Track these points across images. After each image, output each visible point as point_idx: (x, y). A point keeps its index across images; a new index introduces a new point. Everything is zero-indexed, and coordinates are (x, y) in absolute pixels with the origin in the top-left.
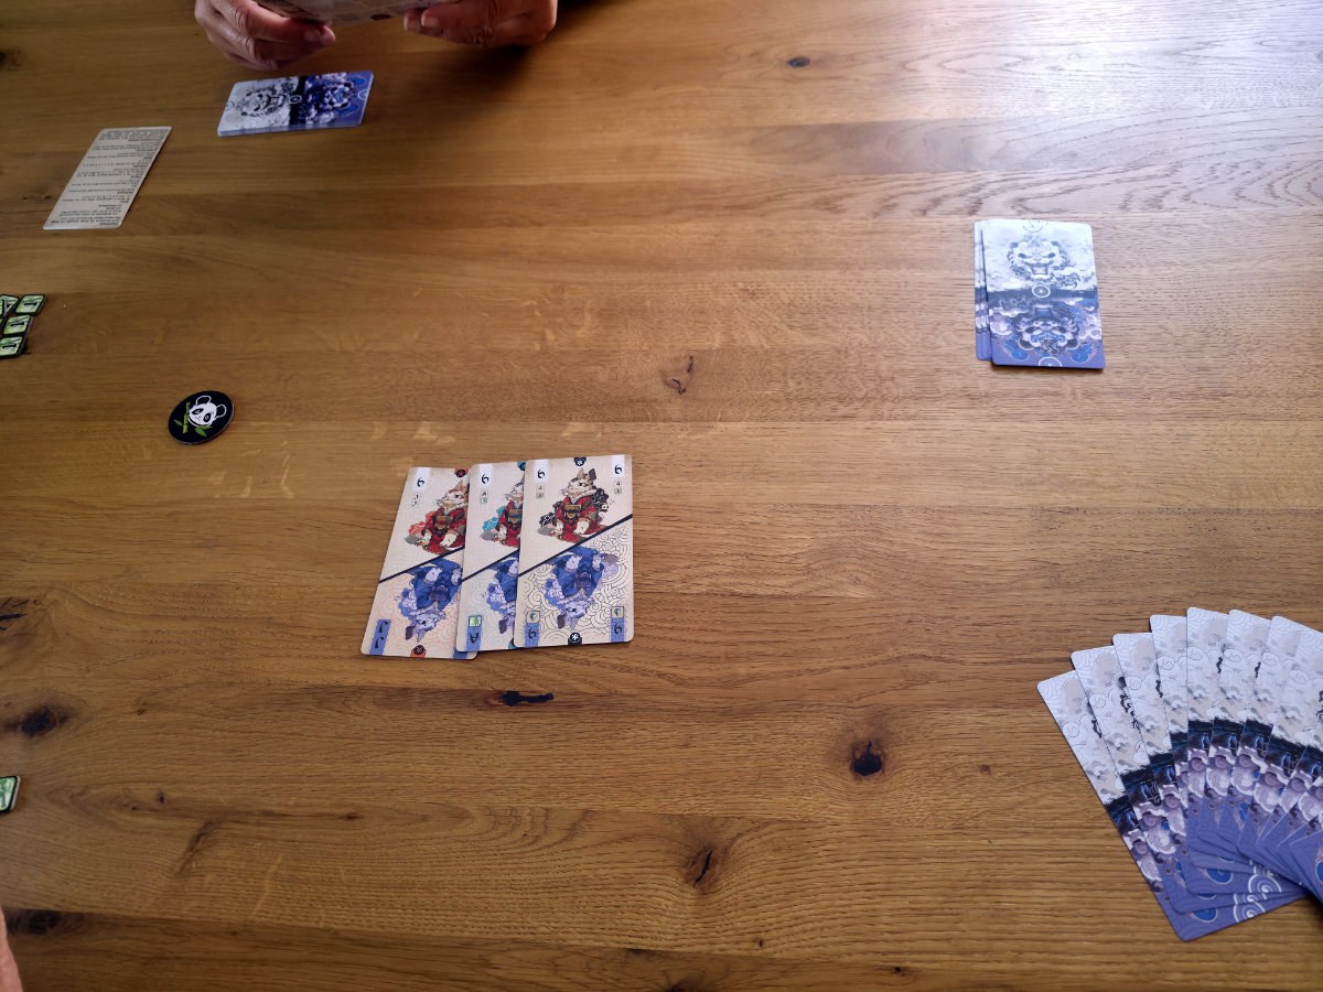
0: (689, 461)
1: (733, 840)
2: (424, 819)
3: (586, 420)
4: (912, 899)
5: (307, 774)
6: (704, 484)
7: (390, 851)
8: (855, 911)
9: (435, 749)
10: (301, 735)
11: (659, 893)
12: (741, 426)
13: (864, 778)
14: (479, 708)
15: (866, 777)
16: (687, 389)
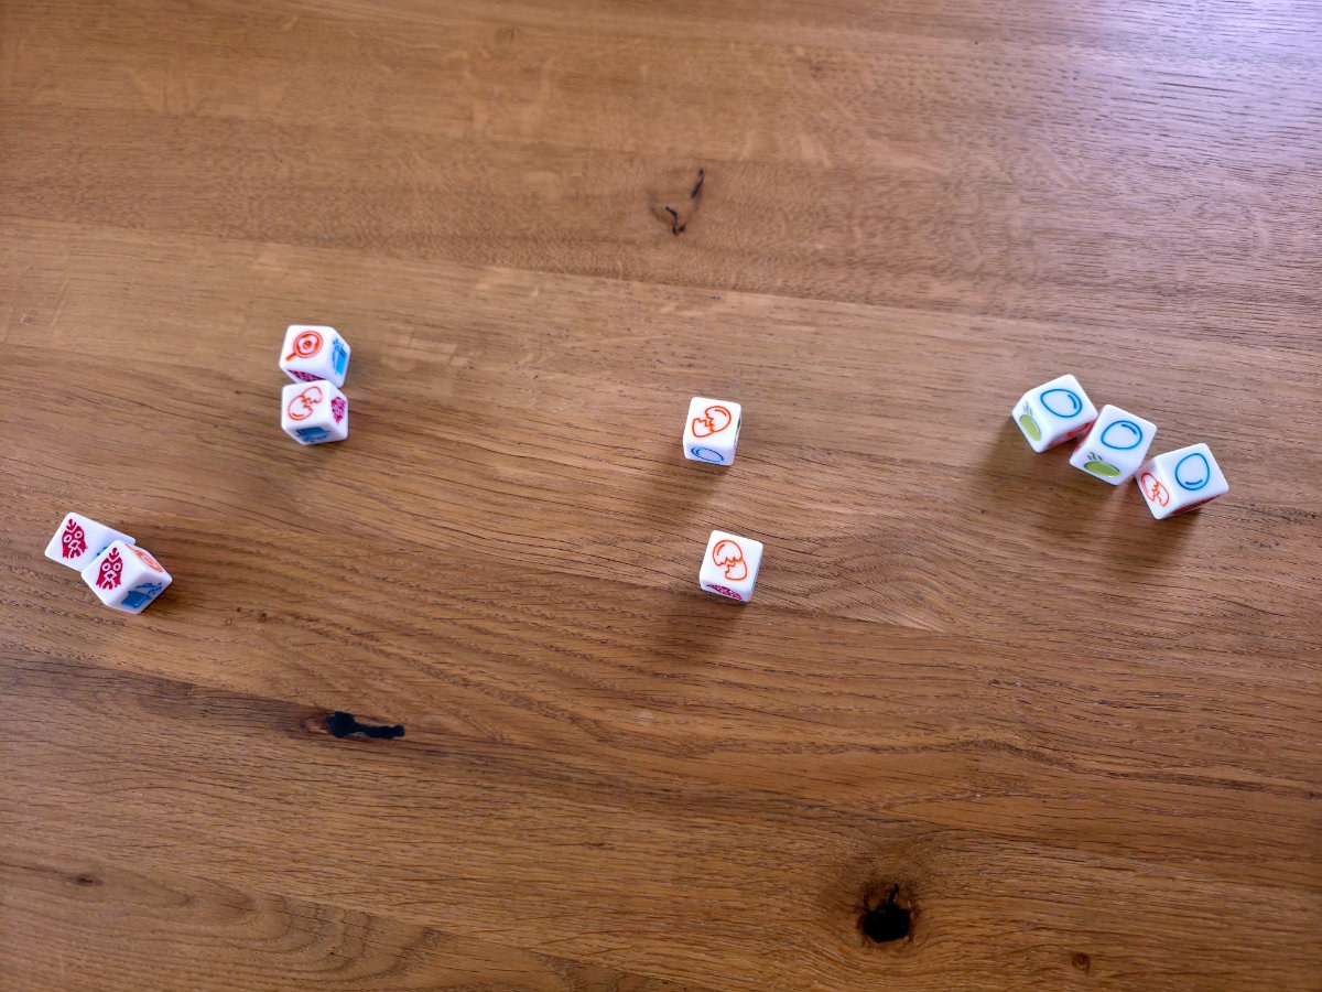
0: (673, 354)
2: (188, 900)
3: (518, 266)
5: (30, 800)
7: (133, 944)
9: (218, 791)
10: (30, 736)
12: (762, 301)
13: (877, 944)
14: (290, 733)
15: (881, 945)
16: (687, 226)
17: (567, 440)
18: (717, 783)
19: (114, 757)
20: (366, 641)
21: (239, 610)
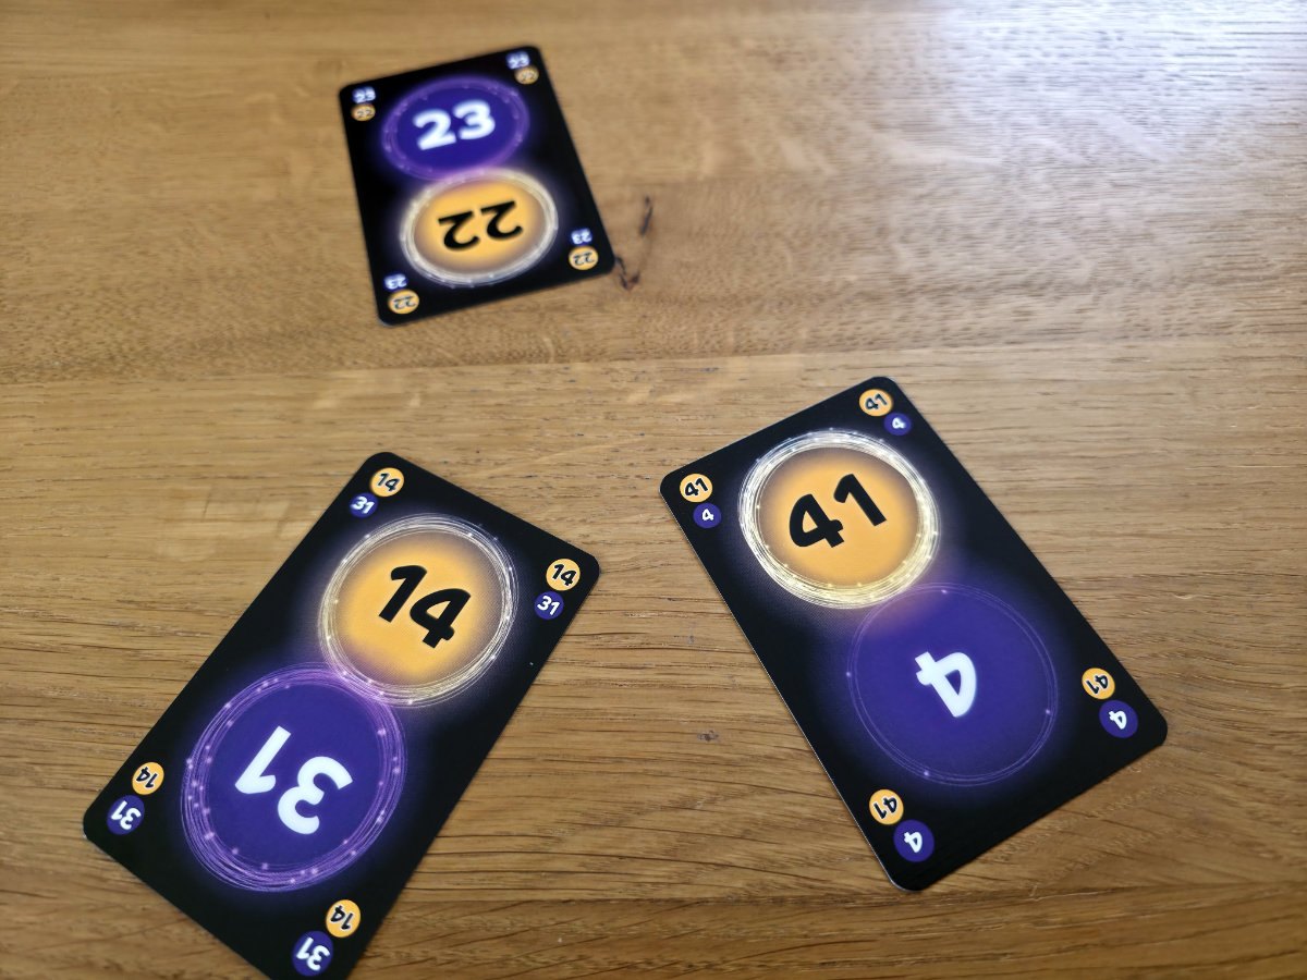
3: (382, 366)
16: (643, 275)
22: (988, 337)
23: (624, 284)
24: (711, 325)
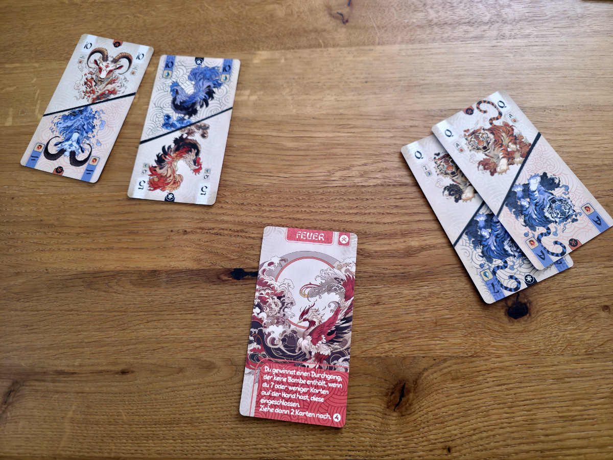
0: (357, 78)
1: (421, 373)
2: (181, 370)
3: (271, 49)
4: (560, 409)
5: (86, 340)
6: (371, 96)
7: (158, 397)
8: (518, 421)
9: (183, 317)
10: (77, 311)
11: (368, 417)
12: (395, 48)
13: (515, 320)
14: (214, 283)
15: (517, 320)
16: (349, 20)
17: (315, 125)
18: (425, 266)
19: (125, 312)
20: (240, 234)
21: (172, 231)
22: (456, 39)
23: (344, 23)
24: (371, 36)
